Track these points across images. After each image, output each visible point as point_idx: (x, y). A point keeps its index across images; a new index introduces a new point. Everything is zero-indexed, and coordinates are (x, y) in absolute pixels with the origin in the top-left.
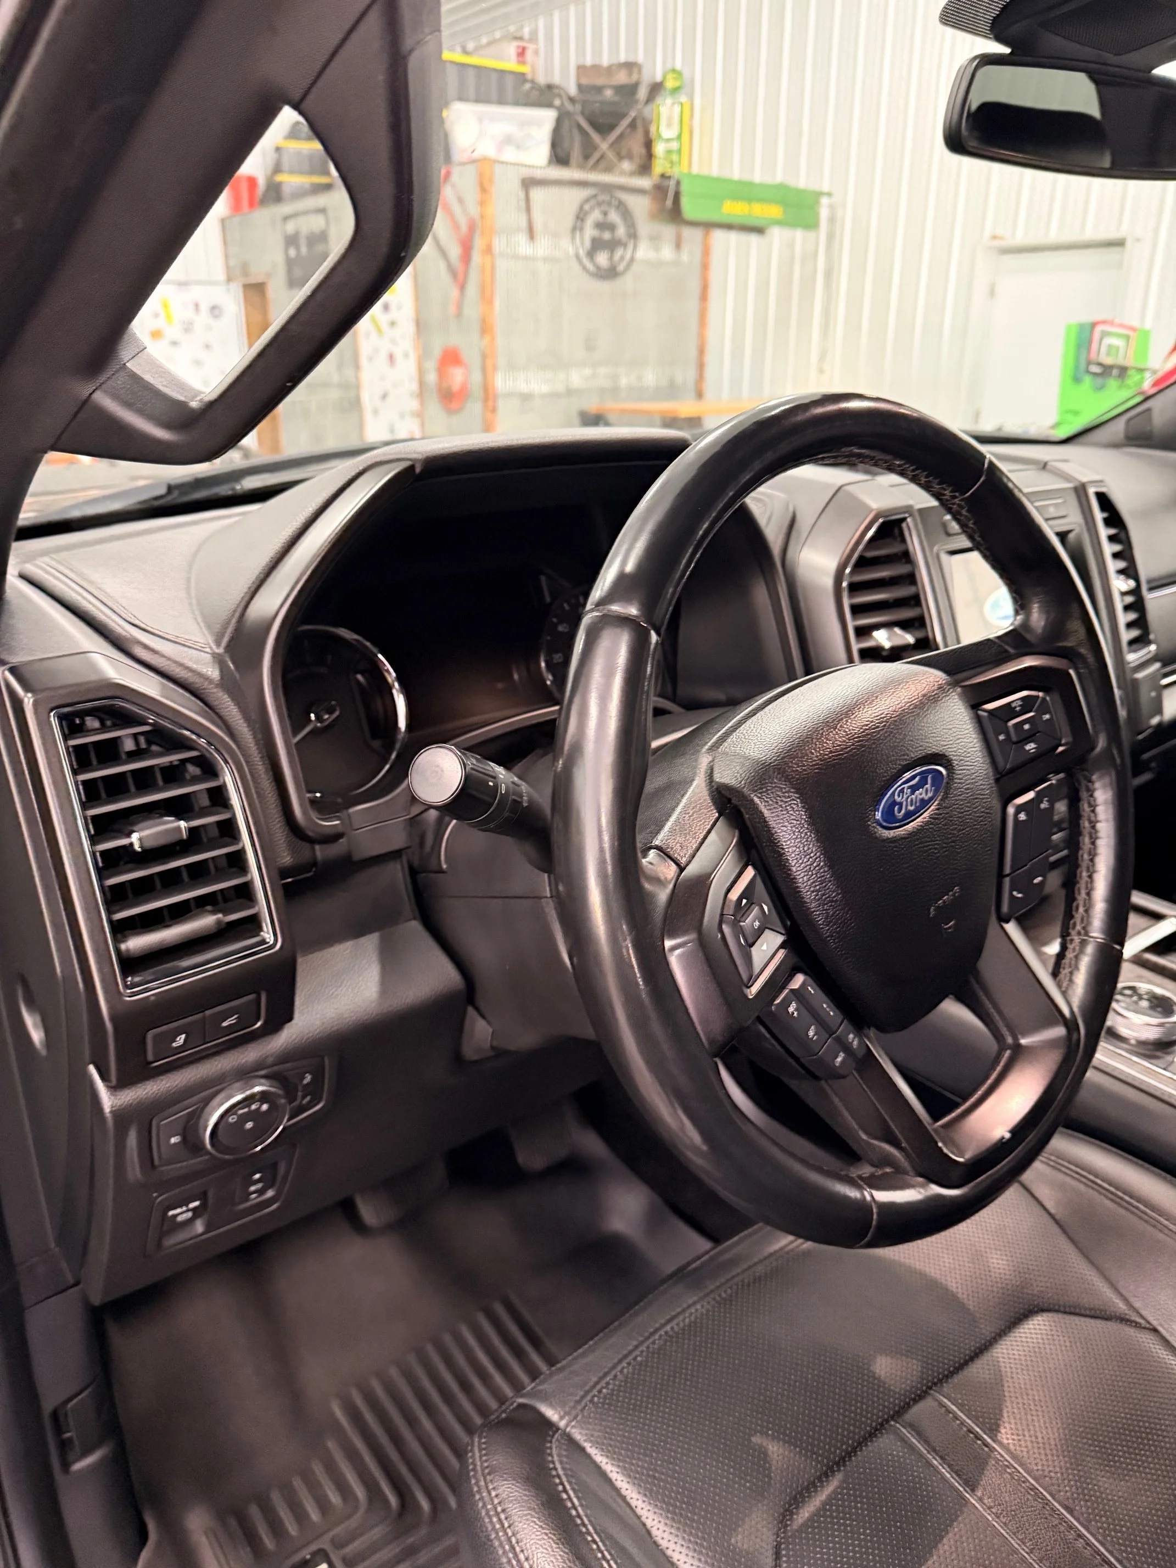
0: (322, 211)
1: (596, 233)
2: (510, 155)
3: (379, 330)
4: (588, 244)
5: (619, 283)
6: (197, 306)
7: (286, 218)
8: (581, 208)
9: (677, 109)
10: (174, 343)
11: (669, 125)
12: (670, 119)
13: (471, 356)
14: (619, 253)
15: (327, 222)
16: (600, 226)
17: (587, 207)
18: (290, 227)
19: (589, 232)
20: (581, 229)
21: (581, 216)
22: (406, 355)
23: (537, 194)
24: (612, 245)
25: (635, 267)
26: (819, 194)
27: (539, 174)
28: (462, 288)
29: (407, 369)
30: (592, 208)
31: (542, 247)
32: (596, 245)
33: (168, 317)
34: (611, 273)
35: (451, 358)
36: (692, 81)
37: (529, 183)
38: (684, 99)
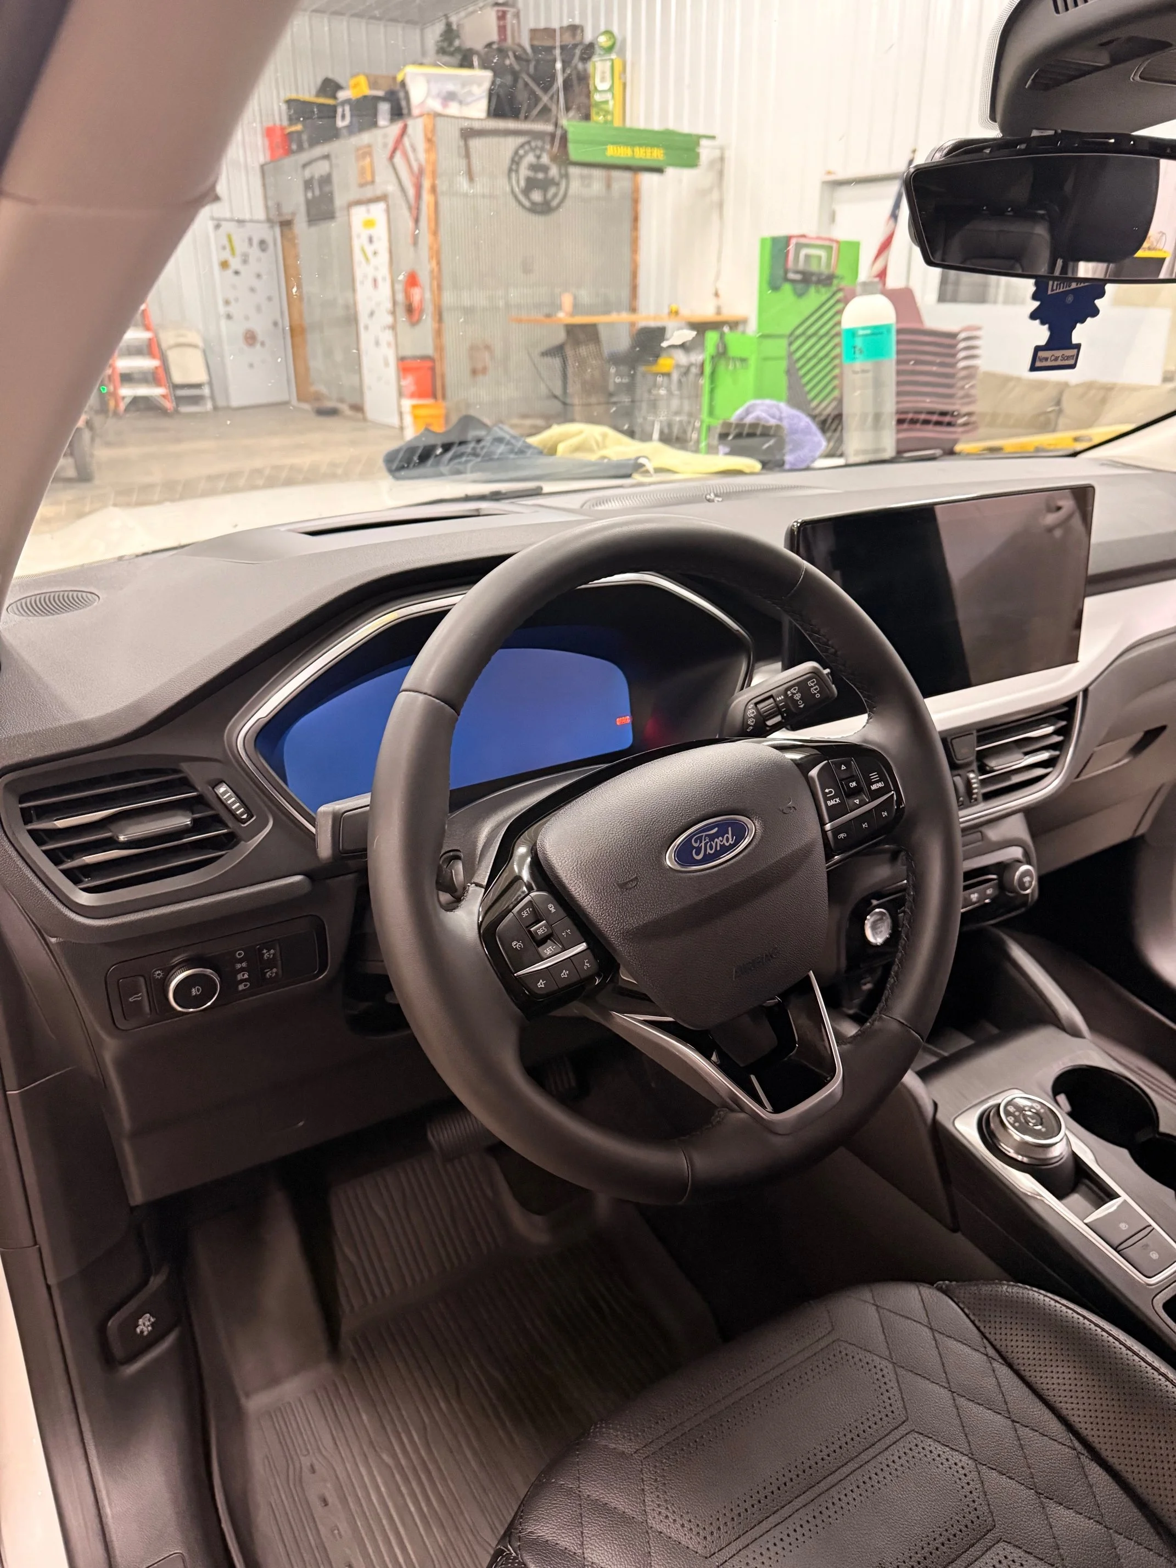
0: (327, 157)
1: (531, 174)
2: (454, 109)
3: (367, 259)
4: (522, 183)
5: (553, 217)
6: (250, 240)
7: (305, 166)
8: (516, 153)
9: (609, 64)
10: (237, 273)
11: (603, 79)
12: (603, 73)
13: (424, 277)
14: (552, 191)
15: (331, 166)
16: (534, 168)
17: (521, 152)
18: (307, 173)
19: (524, 172)
20: (517, 171)
21: (516, 159)
22: (384, 279)
23: (475, 143)
24: (544, 185)
25: (568, 203)
26: (698, 138)
27: (477, 125)
28: (417, 221)
29: (385, 290)
30: (526, 153)
31: (481, 186)
32: (531, 184)
33: (232, 250)
34: (544, 209)
35: (412, 281)
36: (624, 41)
37: (468, 134)
38: (613, 56)
